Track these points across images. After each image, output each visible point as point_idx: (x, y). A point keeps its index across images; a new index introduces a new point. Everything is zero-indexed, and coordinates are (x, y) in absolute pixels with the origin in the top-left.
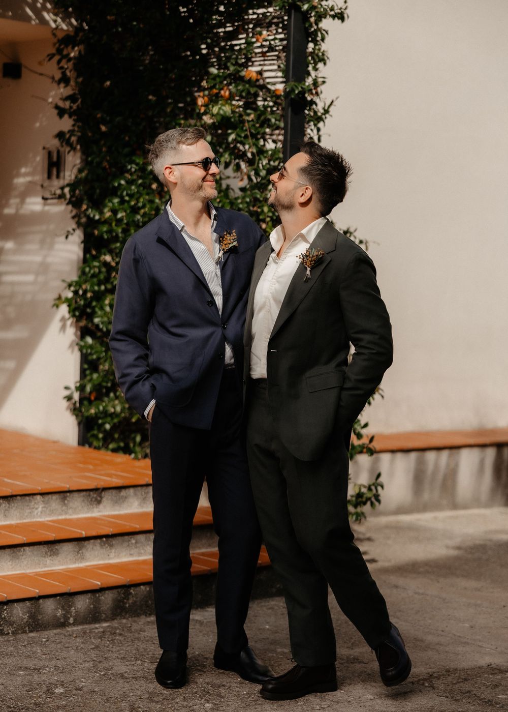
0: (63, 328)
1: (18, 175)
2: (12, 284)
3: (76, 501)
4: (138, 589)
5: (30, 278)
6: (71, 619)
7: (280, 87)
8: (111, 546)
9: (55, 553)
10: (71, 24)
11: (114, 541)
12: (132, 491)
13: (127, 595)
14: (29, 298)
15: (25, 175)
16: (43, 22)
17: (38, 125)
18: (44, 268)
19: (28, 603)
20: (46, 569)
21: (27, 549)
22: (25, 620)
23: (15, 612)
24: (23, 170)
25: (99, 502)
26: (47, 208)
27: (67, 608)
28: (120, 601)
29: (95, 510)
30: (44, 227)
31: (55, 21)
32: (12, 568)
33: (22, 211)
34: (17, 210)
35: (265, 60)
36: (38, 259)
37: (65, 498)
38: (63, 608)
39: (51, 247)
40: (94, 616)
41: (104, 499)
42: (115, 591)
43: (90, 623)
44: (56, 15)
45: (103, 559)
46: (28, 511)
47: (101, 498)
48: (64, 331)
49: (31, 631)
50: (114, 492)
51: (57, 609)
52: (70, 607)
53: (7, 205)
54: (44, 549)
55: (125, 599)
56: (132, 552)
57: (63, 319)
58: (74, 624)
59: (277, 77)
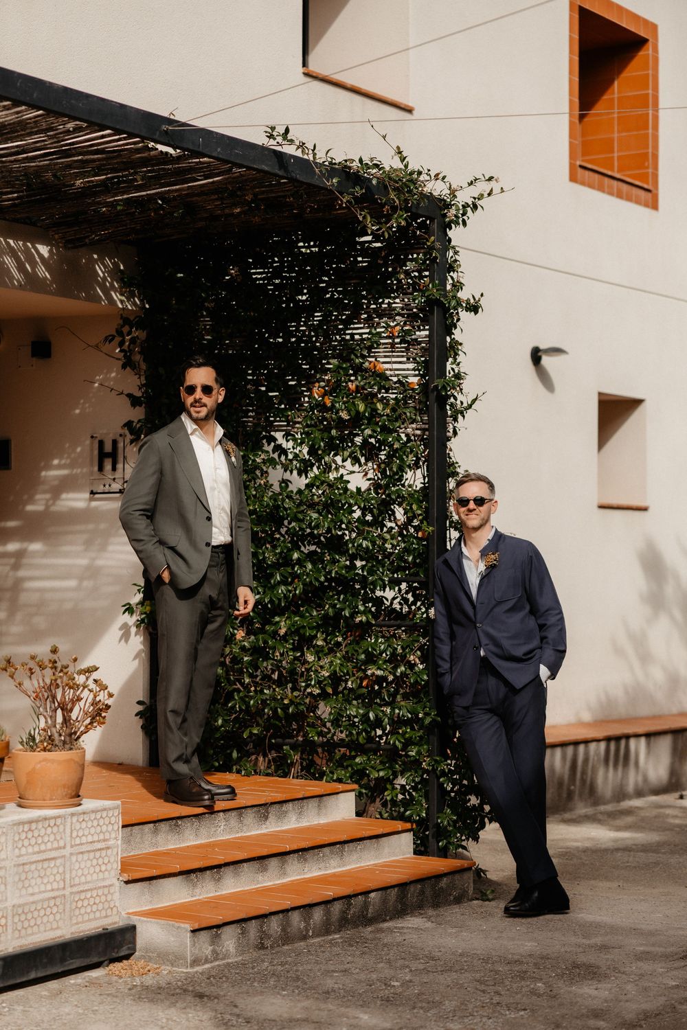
0: (126, 636)
1: (48, 467)
2: (42, 590)
3: (250, 817)
4: (357, 899)
5: (72, 583)
6: (311, 931)
7: (414, 380)
8: (306, 860)
9: (264, 869)
10: (135, 304)
11: (309, 855)
12: (290, 805)
13: (350, 904)
14: (68, 606)
15: (59, 467)
16: (111, 301)
17: (77, 411)
18: (92, 572)
19: (281, 916)
20: (259, 886)
21: (245, 864)
22: (279, 933)
23: (272, 924)
24: (56, 462)
25: (266, 818)
26: (94, 504)
27: (307, 919)
28: (344, 912)
29: (264, 826)
30: (91, 526)
31: (122, 302)
32: (235, 886)
33: (53, 509)
34: (47, 507)
35: (392, 352)
36: (84, 562)
37: (240, 815)
38: (305, 921)
39: (103, 548)
40: (326, 929)
41: (270, 815)
42: (340, 902)
43: (324, 935)
44: (122, 294)
45: (299, 874)
46: (213, 829)
47: (268, 813)
48: (127, 641)
49: (283, 945)
50: (277, 806)
51: (300, 921)
52: (310, 919)
53: (31, 500)
54: (256, 864)
55: (347, 909)
56: (320, 867)
57: (125, 627)
58: (312, 937)
59: (408, 370)
